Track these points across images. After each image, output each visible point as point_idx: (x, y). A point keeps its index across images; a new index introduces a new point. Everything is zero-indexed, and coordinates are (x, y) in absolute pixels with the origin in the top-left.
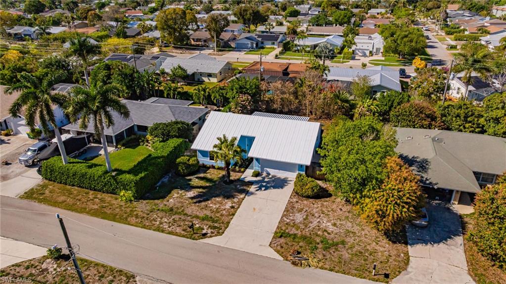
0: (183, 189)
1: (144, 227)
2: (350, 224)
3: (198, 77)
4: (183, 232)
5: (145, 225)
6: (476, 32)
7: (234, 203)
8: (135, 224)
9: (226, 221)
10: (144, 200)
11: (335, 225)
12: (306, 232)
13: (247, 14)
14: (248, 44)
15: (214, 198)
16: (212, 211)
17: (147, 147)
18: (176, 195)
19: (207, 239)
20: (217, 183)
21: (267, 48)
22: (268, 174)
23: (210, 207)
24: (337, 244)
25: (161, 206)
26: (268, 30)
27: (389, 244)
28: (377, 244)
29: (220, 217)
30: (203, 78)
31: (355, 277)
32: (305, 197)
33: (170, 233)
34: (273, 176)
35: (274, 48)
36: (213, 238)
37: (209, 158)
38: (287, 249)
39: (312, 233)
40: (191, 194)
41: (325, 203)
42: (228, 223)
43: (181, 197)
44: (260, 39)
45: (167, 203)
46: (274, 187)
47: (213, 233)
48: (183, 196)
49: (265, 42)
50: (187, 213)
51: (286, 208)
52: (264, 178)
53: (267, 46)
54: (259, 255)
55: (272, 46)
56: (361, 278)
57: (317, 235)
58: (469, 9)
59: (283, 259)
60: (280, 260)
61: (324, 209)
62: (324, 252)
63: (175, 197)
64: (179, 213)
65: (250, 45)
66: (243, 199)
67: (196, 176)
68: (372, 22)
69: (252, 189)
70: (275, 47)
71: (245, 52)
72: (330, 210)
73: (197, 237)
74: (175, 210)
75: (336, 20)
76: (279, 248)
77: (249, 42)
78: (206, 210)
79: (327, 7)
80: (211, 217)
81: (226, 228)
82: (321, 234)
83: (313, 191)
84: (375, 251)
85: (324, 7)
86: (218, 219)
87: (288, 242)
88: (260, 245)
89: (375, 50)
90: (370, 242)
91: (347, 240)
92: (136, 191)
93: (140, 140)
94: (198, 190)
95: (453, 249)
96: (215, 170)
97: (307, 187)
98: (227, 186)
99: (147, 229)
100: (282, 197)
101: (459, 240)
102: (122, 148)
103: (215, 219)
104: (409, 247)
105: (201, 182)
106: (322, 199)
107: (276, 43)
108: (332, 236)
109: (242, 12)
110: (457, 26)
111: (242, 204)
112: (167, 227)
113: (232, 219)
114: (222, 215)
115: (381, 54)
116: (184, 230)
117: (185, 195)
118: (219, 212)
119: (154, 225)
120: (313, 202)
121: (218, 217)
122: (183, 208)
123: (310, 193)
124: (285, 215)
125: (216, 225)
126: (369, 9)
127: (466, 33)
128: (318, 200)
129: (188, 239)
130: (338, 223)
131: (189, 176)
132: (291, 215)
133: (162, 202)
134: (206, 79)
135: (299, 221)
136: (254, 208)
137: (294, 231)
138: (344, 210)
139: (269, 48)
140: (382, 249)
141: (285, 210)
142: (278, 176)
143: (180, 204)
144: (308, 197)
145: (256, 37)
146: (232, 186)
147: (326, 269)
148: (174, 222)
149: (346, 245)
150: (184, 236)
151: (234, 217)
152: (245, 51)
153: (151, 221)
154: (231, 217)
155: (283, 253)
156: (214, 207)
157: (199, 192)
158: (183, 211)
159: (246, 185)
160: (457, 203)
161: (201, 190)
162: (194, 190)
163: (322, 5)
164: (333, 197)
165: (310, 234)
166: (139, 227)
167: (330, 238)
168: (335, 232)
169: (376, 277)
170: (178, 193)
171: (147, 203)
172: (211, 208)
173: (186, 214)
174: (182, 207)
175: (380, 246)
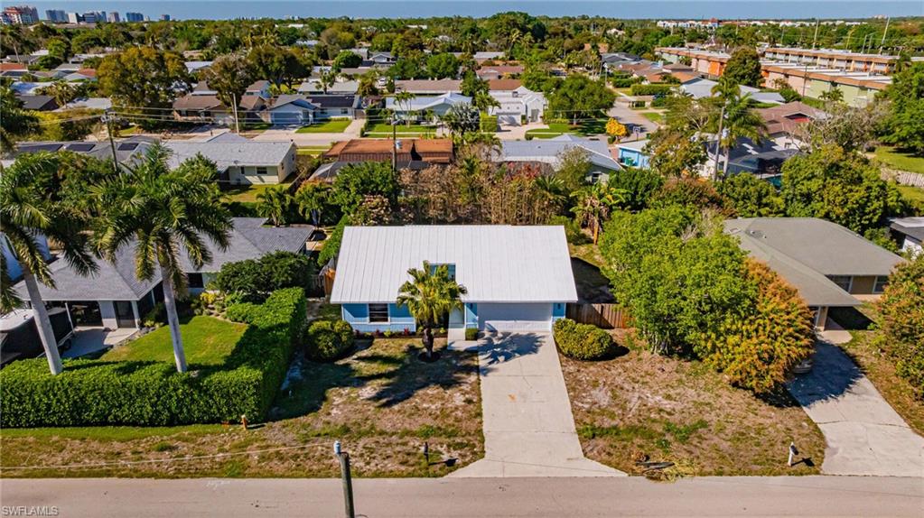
0: (347, 386)
1: (312, 474)
2: (691, 392)
3: (237, 177)
4: (403, 468)
5: (310, 471)
6: (660, 81)
7: (467, 393)
8: (286, 474)
9: (473, 429)
10: (274, 421)
11: (668, 397)
12: (631, 419)
13: (273, 62)
14: (298, 114)
15: (421, 392)
16: (434, 416)
17: (212, 316)
18: (338, 400)
19: (459, 470)
20: (407, 361)
21: (335, 120)
22: (494, 332)
23: (425, 409)
24: (695, 429)
25: (319, 426)
26: (322, 90)
27: (773, 411)
28: (756, 415)
29: (456, 424)
30: (247, 177)
31: (764, 477)
32: (588, 360)
33: (377, 475)
34: (506, 335)
35: (347, 119)
36: (471, 465)
37: (368, 318)
38: (621, 455)
39: (641, 418)
40: (368, 391)
41: (627, 365)
42: (480, 432)
43: (351, 401)
44: (318, 105)
45: (328, 419)
46: (522, 352)
47: (465, 456)
48: (355, 399)
49: (329, 110)
50: (384, 429)
51: (567, 385)
52: (490, 340)
53: (333, 117)
54: (581, 478)
55: (344, 117)
56: (774, 475)
57: (654, 421)
58: (624, 51)
59: (627, 475)
60: (623, 478)
61: (633, 375)
62: (684, 447)
63: (341, 404)
64: (369, 433)
65: (301, 117)
66: (479, 384)
67: (355, 357)
68: (492, 71)
69: (482, 361)
70: (350, 117)
71: (296, 130)
72: (643, 374)
73: (439, 472)
74: (354, 429)
75: (434, 71)
76: (604, 456)
77: (300, 111)
78: (420, 415)
79: (402, 50)
80: (439, 428)
81: (483, 442)
82: (658, 417)
83: (602, 345)
84: (761, 427)
85: (396, 50)
86: (453, 428)
87: (614, 444)
88: (569, 459)
89: (529, 114)
90: (744, 414)
91: (706, 418)
92: (256, 405)
93: (193, 305)
94: (379, 381)
95: (867, 400)
96: (387, 340)
97: (589, 341)
98: (431, 365)
99: (320, 477)
100: (545, 367)
101: (864, 382)
102: (157, 326)
103: (450, 430)
104: (804, 408)
105: (375, 365)
106: (617, 359)
107: (349, 110)
108: (677, 417)
109: (263, 58)
110: (625, 74)
111: (482, 392)
112: (362, 464)
113: (481, 423)
114: (457, 420)
115: (540, 120)
116: (402, 463)
117: (359, 396)
118: (448, 416)
119: (331, 466)
120: (607, 366)
121: (453, 425)
122: (369, 422)
123: (597, 350)
124: (575, 397)
125: (458, 440)
126: (474, 53)
127: (645, 83)
128: (612, 361)
129: (424, 479)
130: (672, 392)
131: (342, 358)
132: (584, 394)
133: (317, 418)
134: (254, 180)
135: (606, 403)
136: (510, 396)
137: (607, 423)
138: (667, 370)
139: (338, 120)
140: (769, 421)
141: (568, 389)
142: (515, 333)
143: (359, 416)
144: (594, 359)
145: (310, 101)
146: (441, 363)
147: (710, 474)
148: (372, 453)
149: (711, 427)
150: (410, 475)
151: (485, 419)
152: (294, 128)
153: (319, 460)
154: (478, 420)
155: (618, 464)
156: (433, 407)
157: (382, 386)
158: (372, 427)
159: (466, 358)
160: (822, 328)
161: (384, 381)
162: (369, 383)
163: (394, 48)
164: (633, 352)
165: (640, 422)
166: (301, 477)
167: (677, 421)
168: (678, 408)
169: (794, 468)
170: (341, 395)
171: (284, 427)
172: (429, 411)
173: (382, 433)
174: (367, 419)
175: (762, 416)
